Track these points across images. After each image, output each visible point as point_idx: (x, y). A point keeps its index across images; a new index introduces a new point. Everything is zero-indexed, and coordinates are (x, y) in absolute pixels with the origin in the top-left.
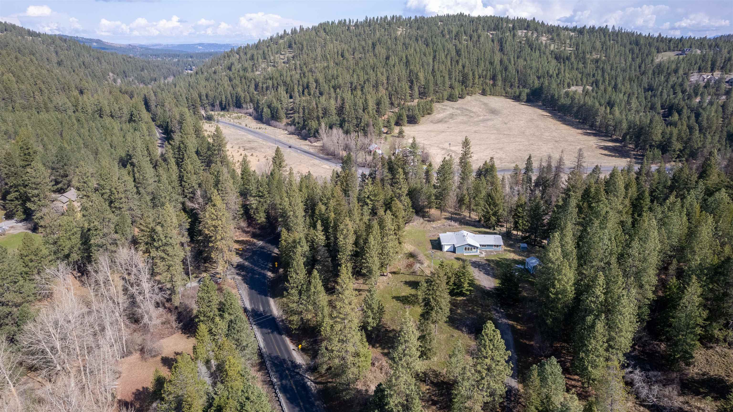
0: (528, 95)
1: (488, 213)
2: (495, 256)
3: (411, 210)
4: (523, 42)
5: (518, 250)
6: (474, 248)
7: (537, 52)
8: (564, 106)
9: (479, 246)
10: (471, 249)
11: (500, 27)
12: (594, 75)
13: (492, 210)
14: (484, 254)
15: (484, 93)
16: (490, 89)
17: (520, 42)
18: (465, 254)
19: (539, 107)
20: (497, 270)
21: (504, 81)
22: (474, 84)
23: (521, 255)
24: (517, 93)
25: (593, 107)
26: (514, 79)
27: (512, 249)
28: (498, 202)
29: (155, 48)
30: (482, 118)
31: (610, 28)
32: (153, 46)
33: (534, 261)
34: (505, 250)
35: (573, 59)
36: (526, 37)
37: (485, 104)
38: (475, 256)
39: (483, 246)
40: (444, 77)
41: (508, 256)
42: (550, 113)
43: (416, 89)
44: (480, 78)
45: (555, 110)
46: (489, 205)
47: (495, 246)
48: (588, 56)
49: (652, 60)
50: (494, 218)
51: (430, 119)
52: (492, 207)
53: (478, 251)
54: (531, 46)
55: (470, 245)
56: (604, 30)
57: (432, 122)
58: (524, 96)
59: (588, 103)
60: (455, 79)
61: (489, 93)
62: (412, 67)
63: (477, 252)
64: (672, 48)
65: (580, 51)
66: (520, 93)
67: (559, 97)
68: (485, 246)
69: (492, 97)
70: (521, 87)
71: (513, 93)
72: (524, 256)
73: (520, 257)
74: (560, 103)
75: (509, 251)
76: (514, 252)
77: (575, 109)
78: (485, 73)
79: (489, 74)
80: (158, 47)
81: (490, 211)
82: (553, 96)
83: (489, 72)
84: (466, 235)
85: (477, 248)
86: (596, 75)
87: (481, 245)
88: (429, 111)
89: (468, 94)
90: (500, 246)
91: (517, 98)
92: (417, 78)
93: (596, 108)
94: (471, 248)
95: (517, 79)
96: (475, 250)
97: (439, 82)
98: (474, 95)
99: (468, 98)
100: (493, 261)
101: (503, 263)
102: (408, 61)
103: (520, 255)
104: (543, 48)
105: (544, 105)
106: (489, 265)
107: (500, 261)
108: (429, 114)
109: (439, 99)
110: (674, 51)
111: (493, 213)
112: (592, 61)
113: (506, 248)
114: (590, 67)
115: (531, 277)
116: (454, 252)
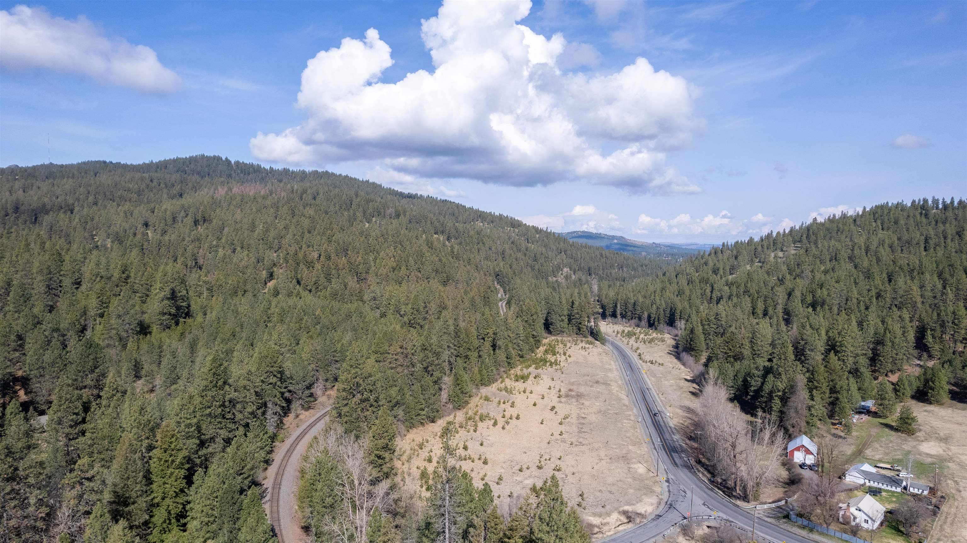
29: (689, 247)
32: (687, 245)
80: (692, 247)
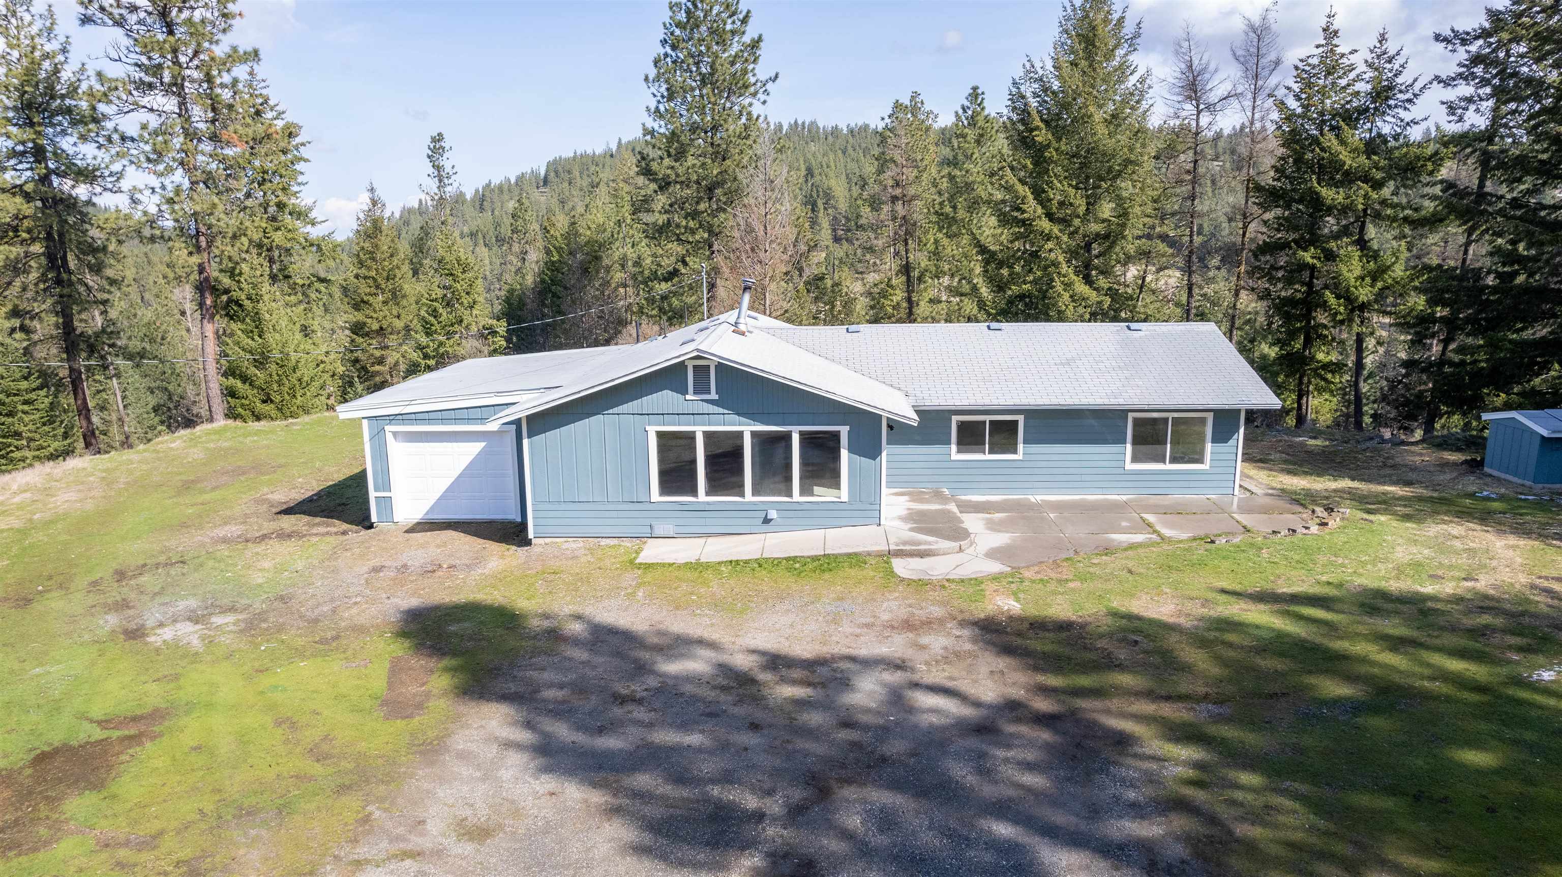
2: (1175, 560)
6: (823, 449)
10: (773, 474)
14: (987, 535)
34: (1302, 498)
38: (826, 565)
39: (972, 433)
63: (864, 513)
68: (1001, 434)
94: (773, 450)
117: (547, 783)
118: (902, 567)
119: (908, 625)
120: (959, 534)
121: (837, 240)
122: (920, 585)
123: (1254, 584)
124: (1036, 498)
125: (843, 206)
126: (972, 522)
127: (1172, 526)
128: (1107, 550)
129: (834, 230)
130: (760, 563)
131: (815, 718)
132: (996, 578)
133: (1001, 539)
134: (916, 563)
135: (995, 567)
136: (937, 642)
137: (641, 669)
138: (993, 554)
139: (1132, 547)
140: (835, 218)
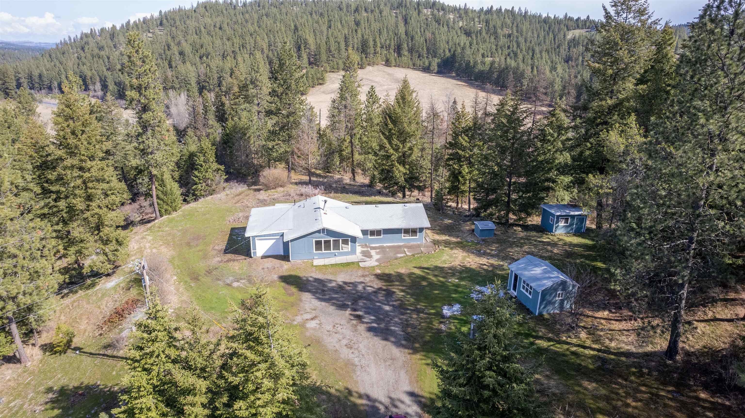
0: (439, 66)
1: (388, 157)
2: (408, 260)
3: (215, 166)
4: (430, 20)
5: (469, 239)
6: (345, 242)
7: (446, 28)
8: (481, 73)
9: (359, 235)
10: (337, 247)
11: (404, 5)
12: (509, 47)
13: (396, 150)
14: (375, 255)
15: (388, 63)
16: (395, 60)
17: (427, 19)
18: (317, 262)
19: (453, 78)
20: (418, 311)
21: (411, 51)
22: (375, 53)
23: (485, 254)
24: (427, 63)
25: (517, 69)
26: (423, 49)
27: (454, 239)
28: (408, 129)
30: (386, 87)
31: (516, 9)
33: (538, 271)
34: (436, 243)
35: (484, 33)
36: (433, 15)
37: (389, 74)
38: (348, 264)
39: (373, 233)
40: (339, 43)
41: (445, 257)
42: (465, 82)
43: (305, 56)
44: (382, 47)
45: (471, 80)
46: (389, 138)
47: (407, 231)
48: (499, 31)
49: (564, 36)
50: (401, 168)
51: (322, 90)
52: (395, 141)
53: (359, 249)
54: (438, 21)
55: (330, 233)
56: (511, 11)
57: (324, 92)
58: (435, 67)
59: (510, 65)
60: (353, 47)
61: (393, 63)
62: (300, 33)
63: (353, 252)
64: (580, 26)
65: (491, 26)
66: (430, 64)
67: (476, 63)
68: (378, 233)
69: (397, 69)
70: (430, 56)
71: (422, 64)
72: (493, 256)
73: (484, 260)
74: (477, 70)
75: (447, 244)
76: (461, 245)
77: (495, 75)
78: (388, 42)
79: (393, 44)
81: (391, 151)
82: (468, 63)
83: (393, 41)
84: (322, 205)
85: (354, 239)
86: (511, 46)
87: (365, 232)
88: (320, 81)
89: (369, 65)
90: (421, 230)
91: (426, 70)
92: (306, 43)
93: (521, 69)
94: (336, 243)
95: (425, 48)
96: (347, 248)
97: (332, 49)
98: (376, 66)
99: (369, 68)
100: (400, 277)
101: (431, 285)
102: (296, 28)
103: (480, 254)
104: (451, 24)
105: (458, 75)
106: (389, 294)
107: (424, 278)
108: (321, 84)
109: (333, 68)
110: (582, 29)
111: (399, 157)
112: (504, 36)
113: (437, 237)
114: (503, 41)
115: (542, 331)
116: (285, 257)
117: (319, 303)
118: (361, 264)
119: (363, 276)
120: (370, 256)
121: (310, 63)
122: (364, 268)
123: (418, 265)
124: (385, 245)
125: (313, 47)
126: (373, 252)
127: (409, 251)
128: (396, 259)
129: (309, 58)
130: (336, 265)
131: (354, 292)
132: (377, 266)
133: (378, 257)
134: (363, 263)
135: (377, 264)
136: (368, 279)
137: (324, 286)
138: (377, 260)
139: (401, 257)
140: (309, 53)
